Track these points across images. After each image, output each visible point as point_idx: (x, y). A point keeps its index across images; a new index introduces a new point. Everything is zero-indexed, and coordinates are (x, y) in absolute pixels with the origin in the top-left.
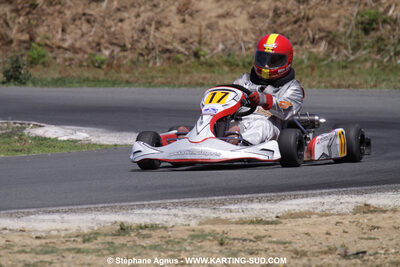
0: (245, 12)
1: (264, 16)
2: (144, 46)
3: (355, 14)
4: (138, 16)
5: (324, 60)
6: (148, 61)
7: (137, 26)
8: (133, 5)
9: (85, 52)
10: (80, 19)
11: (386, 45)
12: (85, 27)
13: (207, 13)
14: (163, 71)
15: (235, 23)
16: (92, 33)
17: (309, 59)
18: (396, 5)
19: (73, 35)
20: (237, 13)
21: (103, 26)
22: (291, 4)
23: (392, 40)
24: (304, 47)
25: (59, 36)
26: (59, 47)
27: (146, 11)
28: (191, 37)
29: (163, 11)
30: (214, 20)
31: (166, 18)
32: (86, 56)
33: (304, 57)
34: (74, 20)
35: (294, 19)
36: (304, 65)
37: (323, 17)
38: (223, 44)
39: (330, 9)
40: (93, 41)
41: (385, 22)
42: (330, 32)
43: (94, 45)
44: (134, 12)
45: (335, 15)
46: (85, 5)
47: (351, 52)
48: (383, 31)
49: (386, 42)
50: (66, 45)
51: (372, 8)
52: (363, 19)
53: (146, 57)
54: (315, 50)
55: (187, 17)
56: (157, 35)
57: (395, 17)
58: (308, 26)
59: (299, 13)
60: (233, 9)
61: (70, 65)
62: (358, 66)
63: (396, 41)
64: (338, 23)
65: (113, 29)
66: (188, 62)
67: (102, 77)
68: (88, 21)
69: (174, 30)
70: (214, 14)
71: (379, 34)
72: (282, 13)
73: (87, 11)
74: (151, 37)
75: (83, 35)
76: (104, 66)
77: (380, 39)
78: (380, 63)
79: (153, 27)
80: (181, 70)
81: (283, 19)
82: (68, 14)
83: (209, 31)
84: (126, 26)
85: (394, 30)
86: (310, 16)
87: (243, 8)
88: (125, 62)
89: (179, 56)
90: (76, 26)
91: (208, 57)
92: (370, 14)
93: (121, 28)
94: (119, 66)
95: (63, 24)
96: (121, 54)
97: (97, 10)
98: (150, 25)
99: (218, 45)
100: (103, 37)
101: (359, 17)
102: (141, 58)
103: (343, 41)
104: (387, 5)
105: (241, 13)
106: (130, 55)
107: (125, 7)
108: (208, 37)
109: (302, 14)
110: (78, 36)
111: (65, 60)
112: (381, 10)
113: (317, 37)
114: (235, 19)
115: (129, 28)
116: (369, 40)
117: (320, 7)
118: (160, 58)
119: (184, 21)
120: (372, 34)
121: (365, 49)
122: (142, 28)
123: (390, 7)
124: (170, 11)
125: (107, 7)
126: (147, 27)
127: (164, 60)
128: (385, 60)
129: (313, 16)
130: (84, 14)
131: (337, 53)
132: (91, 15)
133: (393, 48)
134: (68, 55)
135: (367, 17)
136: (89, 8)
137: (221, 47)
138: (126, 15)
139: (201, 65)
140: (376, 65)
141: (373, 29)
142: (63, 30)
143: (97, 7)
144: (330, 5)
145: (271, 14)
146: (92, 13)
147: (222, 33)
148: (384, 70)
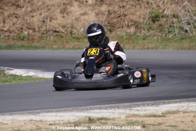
0: (93, 12)
1: (103, 14)
2: (44, 30)
3: (148, 13)
4: (41, 14)
5: (133, 36)
6: (47, 37)
7: (41, 19)
8: (38, 9)
9: (15, 33)
10: (12, 16)
11: (164, 28)
12: (15, 20)
13: (75, 13)
14: (55, 42)
15: (89, 18)
16: (18, 23)
17: (126, 35)
18: (168, 9)
19: (9, 24)
20: (90, 13)
21: (24, 20)
22: (116, 8)
23: (167, 26)
24: (123, 29)
25: (2, 25)
26: (2, 30)
27: (45, 12)
28: (67, 25)
29: (53, 12)
30: (78, 16)
31: (55, 15)
32: (16, 35)
33: (124, 34)
34: (9, 17)
35: (118, 16)
36: (124, 38)
37: (132, 14)
38: (84, 28)
39: (135, 11)
40: (19, 27)
41: (163, 17)
42: (136, 22)
43: (20, 29)
44: (38, 12)
45: (138, 14)
46: (14, 9)
47: (146, 31)
48: (162, 22)
49: (164, 27)
50: (5, 29)
51: (156, 10)
52: (152, 15)
53: (46, 35)
54: (129, 31)
55: (65, 15)
56: (51, 23)
57: (167, 14)
58: (125, 19)
59: (121, 13)
60: (88, 11)
61: (8, 39)
62: (151, 38)
63: (169, 26)
64: (140, 17)
65: (28, 21)
66: (67, 37)
67: (26, 45)
68: (16, 17)
69: (59, 22)
70: (78, 13)
71: (160, 23)
72: (112, 13)
73: (16, 12)
74: (48, 25)
75: (14, 24)
76: (25, 39)
77: (161, 25)
78: (161, 37)
79: (49, 20)
80: (64, 41)
81: (112, 16)
82: (6, 14)
83: (76, 22)
84: (35, 19)
85: (167, 21)
86: (126, 14)
87: (93, 10)
88: (35, 37)
89: (62, 34)
90: (10, 19)
91: (76, 35)
92: (155, 13)
93: (33, 20)
94: (33, 39)
95: (4, 19)
96: (33, 34)
97: (20, 11)
98: (47, 19)
99: (81, 29)
100: (23, 25)
101: (150, 15)
102: (44, 36)
103: (142, 26)
104: (164, 8)
105: (92, 13)
106: (38, 34)
107: (34, 10)
108: (76, 25)
109: (122, 13)
110: (11, 25)
111: (5, 36)
112: (161, 11)
113: (130, 24)
114: (89, 16)
115: (37, 21)
116: (155, 26)
117: (130, 10)
118: (53, 35)
119: (64, 17)
120: (157, 22)
121: (153, 30)
122: (43, 20)
123: (165, 9)
124: (57, 12)
125: (25, 10)
126: (46, 20)
127: (55, 36)
128: (164, 35)
129: (128, 14)
130: (14, 14)
131: (140, 32)
132: (18, 14)
133: (167, 30)
134: (7, 34)
135: (154, 14)
136: (16, 10)
137: (82, 29)
138: (35, 14)
139: (73, 38)
140: (160, 38)
141: (157, 20)
142: (4, 22)
143: (20, 10)
144: (136, 9)
145: (107, 13)
146: (17, 13)
147: (83, 23)
148: (163, 40)
